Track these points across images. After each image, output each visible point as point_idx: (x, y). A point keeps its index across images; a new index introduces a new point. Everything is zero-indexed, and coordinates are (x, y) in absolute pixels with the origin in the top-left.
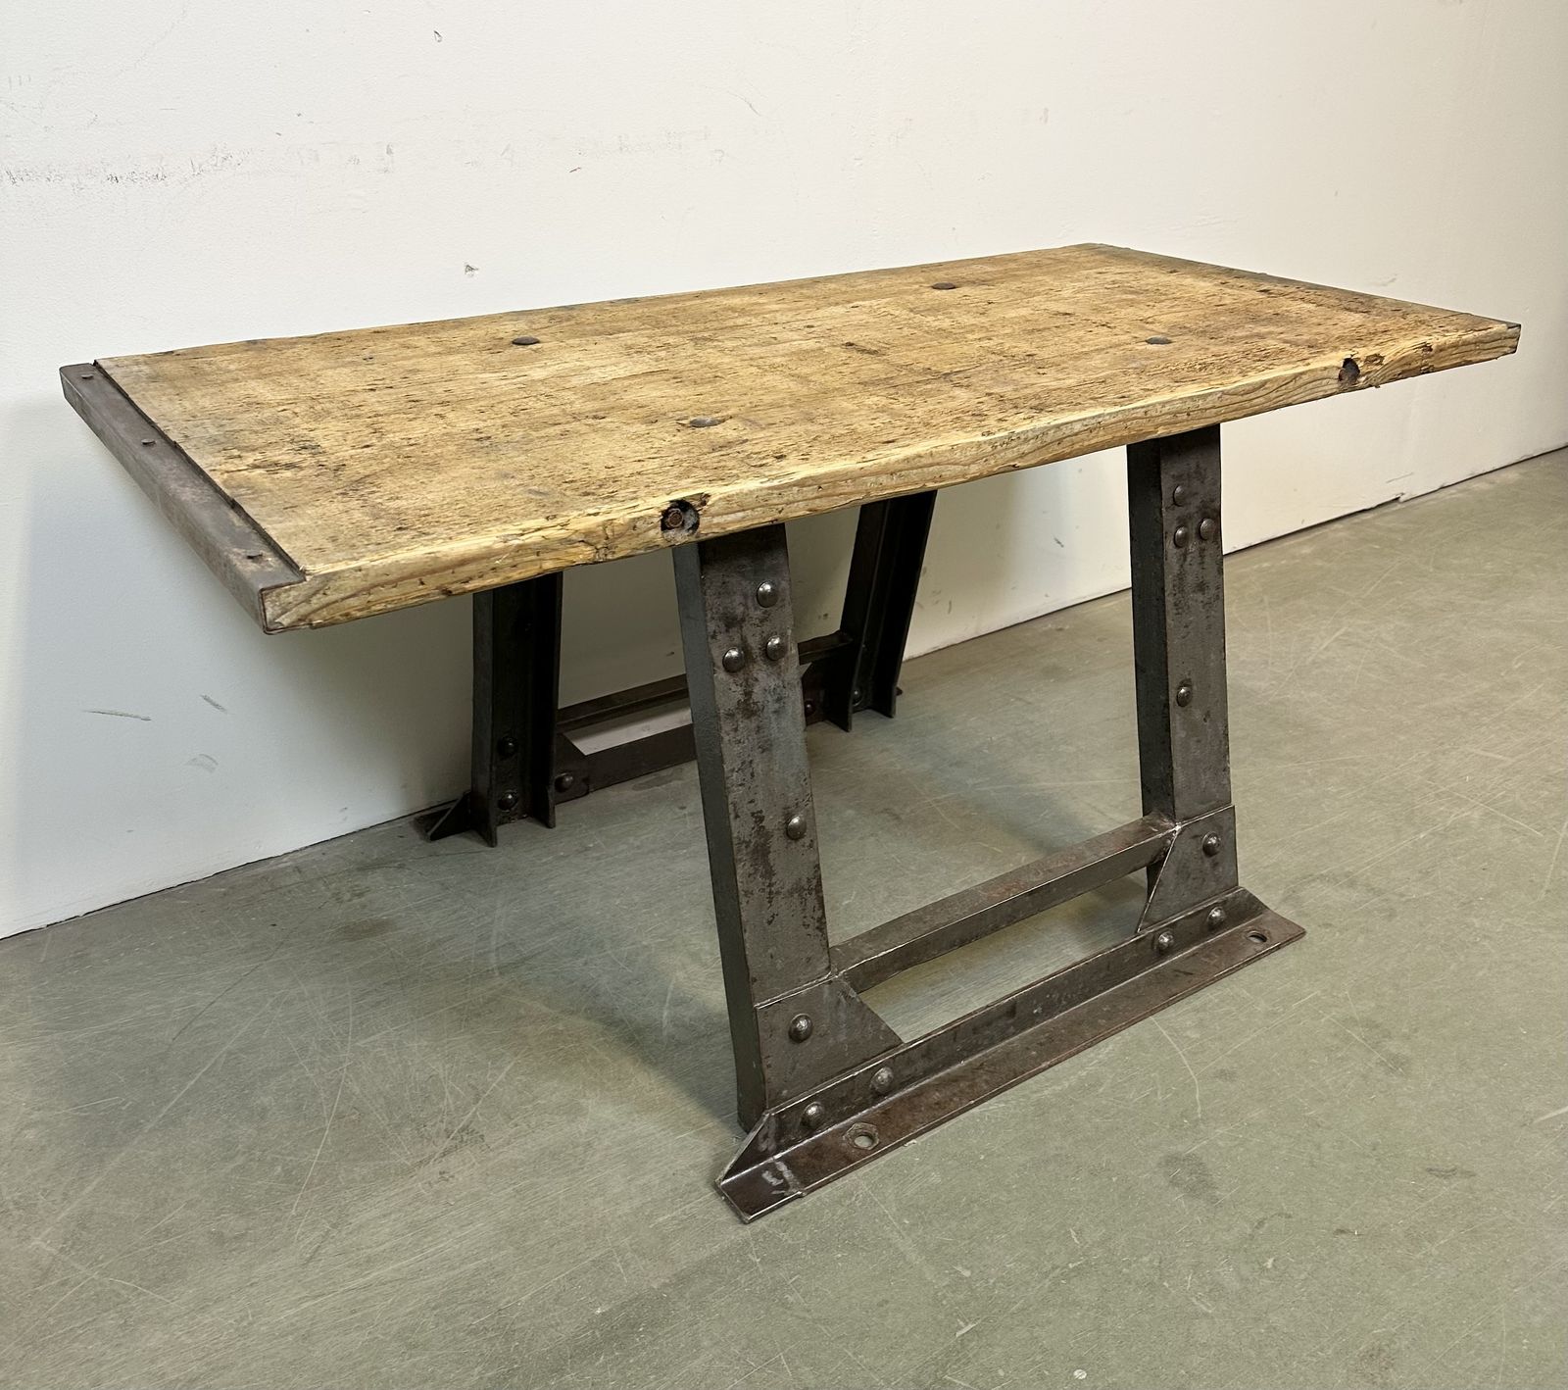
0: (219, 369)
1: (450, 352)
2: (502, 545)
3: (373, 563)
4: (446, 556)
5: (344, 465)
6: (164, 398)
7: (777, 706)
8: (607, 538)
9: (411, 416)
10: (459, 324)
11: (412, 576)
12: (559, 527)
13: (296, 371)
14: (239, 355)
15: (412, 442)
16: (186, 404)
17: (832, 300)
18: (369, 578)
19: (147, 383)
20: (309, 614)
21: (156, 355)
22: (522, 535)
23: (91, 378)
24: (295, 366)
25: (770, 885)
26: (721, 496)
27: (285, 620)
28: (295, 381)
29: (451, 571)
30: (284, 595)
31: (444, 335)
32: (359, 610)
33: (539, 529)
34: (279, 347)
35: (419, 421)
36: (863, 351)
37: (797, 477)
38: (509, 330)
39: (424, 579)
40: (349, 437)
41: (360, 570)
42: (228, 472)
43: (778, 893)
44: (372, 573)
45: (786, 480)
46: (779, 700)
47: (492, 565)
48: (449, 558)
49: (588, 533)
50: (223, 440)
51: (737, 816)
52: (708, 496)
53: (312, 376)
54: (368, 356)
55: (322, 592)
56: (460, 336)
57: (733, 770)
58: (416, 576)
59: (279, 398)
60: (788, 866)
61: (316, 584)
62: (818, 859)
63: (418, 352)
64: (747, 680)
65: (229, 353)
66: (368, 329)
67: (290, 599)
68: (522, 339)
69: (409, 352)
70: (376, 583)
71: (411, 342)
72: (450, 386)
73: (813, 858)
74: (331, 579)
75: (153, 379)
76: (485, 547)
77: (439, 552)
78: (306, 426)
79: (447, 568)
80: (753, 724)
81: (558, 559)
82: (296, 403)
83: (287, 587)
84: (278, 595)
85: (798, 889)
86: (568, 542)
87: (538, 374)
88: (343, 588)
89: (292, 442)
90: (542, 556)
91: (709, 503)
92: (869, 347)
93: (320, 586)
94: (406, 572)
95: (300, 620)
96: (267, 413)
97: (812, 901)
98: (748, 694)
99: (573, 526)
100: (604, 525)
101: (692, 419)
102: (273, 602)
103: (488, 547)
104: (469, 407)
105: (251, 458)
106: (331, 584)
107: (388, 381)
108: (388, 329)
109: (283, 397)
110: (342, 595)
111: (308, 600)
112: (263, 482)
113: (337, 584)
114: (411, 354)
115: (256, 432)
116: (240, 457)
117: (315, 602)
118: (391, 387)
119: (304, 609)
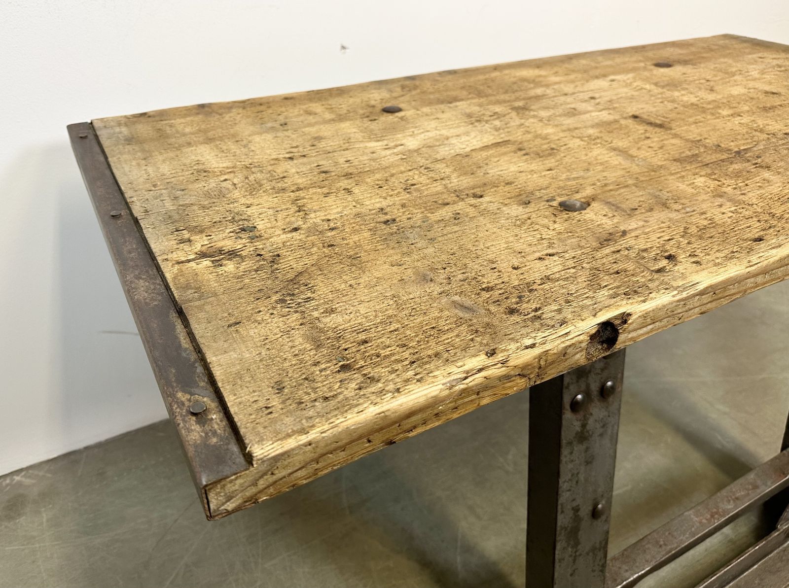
0: (177, 132)
1: (341, 118)
2: (447, 392)
3: (324, 435)
4: (396, 412)
5: (278, 256)
6: (134, 163)
7: (602, 430)
8: (540, 368)
9: (325, 190)
10: (341, 92)
11: (360, 437)
12: (500, 365)
13: (234, 136)
14: (191, 118)
15: (332, 225)
16: (150, 170)
17: (592, 73)
18: (318, 450)
19: (124, 145)
20: (256, 495)
21: (134, 116)
22: (466, 378)
23: (86, 137)
24: (232, 131)
25: (576, 552)
26: (641, 314)
27: (230, 506)
28: (233, 147)
29: (398, 424)
30: (229, 485)
31: (334, 102)
32: (305, 479)
33: (480, 370)
34: (220, 111)
35: (333, 197)
36: (650, 124)
37: (701, 287)
38: (377, 97)
39: (371, 438)
40: (280, 216)
41: (310, 445)
42: (178, 263)
43: (580, 555)
44: (322, 444)
45: (692, 292)
46: (603, 426)
47: (436, 412)
48: (397, 414)
49: (526, 366)
50: (176, 217)
51: (562, 512)
52: (629, 315)
53: (245, 142)
54: (283, 121)
55: (270, 473)
56: (344, 104)
57: (564, 482)
58: (365, 437)
59: (221, 165)
60: (588, 537)
61: (263, 468)
62: (608, 528)
63: (318, 119)
64: (585, 416)
65: (185, 116)
66: (280, 96)
67: (237, 487)
68: (390, 107)
69: (311, 119)
70: (325, 452)
71: (311, 109)
72: (349, 155)
73: (605, 528)
74: (279, 460)
75: (129, 140)
76: (432, 397)
77: (388, 410)
78: (243, 201)
79: (394, 423)
80: (583, 447)
81: (495, 395)
82: (234, 172)
83: (233, 477)
84: (223, 487)
85: (593, 550)
86: (507, 377)
87: (412, 143)
88: (292, 464)
89: (233, 221)
90: (481, 395)
91: (629, 322)
92: (652, 120)
93: (269, 467)
94: (355, 436)
95: (246, 502)
96: (212, 183)
97: (600, 554)
98: (584, 426)
99: (512, 363)
100: (540, 357)
101: (560, 200)
102: (218, 494)
103: (435, 397)
104: (368, 180)
105: (200, 243)
106: (279, 464)
107: (301, 149)
108: (294, 95)
109: (225, 165)
110: (290, 471)
111: (255, 483)
112: (208, 281)
113: (286, 463)
114: (314, 121)
115: (204, 207)
116: (189, 241)
117: (262, 484)
118: (304, 156)
119: (248, 493)
